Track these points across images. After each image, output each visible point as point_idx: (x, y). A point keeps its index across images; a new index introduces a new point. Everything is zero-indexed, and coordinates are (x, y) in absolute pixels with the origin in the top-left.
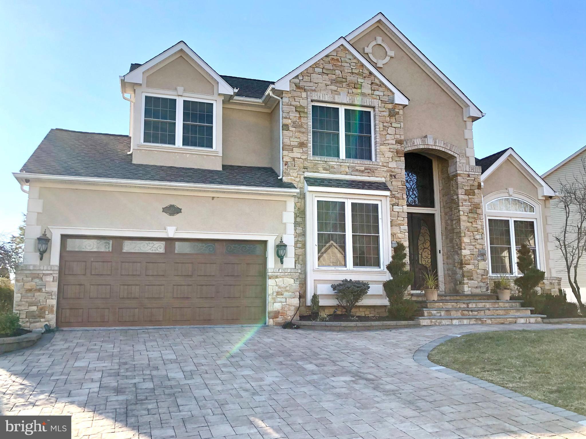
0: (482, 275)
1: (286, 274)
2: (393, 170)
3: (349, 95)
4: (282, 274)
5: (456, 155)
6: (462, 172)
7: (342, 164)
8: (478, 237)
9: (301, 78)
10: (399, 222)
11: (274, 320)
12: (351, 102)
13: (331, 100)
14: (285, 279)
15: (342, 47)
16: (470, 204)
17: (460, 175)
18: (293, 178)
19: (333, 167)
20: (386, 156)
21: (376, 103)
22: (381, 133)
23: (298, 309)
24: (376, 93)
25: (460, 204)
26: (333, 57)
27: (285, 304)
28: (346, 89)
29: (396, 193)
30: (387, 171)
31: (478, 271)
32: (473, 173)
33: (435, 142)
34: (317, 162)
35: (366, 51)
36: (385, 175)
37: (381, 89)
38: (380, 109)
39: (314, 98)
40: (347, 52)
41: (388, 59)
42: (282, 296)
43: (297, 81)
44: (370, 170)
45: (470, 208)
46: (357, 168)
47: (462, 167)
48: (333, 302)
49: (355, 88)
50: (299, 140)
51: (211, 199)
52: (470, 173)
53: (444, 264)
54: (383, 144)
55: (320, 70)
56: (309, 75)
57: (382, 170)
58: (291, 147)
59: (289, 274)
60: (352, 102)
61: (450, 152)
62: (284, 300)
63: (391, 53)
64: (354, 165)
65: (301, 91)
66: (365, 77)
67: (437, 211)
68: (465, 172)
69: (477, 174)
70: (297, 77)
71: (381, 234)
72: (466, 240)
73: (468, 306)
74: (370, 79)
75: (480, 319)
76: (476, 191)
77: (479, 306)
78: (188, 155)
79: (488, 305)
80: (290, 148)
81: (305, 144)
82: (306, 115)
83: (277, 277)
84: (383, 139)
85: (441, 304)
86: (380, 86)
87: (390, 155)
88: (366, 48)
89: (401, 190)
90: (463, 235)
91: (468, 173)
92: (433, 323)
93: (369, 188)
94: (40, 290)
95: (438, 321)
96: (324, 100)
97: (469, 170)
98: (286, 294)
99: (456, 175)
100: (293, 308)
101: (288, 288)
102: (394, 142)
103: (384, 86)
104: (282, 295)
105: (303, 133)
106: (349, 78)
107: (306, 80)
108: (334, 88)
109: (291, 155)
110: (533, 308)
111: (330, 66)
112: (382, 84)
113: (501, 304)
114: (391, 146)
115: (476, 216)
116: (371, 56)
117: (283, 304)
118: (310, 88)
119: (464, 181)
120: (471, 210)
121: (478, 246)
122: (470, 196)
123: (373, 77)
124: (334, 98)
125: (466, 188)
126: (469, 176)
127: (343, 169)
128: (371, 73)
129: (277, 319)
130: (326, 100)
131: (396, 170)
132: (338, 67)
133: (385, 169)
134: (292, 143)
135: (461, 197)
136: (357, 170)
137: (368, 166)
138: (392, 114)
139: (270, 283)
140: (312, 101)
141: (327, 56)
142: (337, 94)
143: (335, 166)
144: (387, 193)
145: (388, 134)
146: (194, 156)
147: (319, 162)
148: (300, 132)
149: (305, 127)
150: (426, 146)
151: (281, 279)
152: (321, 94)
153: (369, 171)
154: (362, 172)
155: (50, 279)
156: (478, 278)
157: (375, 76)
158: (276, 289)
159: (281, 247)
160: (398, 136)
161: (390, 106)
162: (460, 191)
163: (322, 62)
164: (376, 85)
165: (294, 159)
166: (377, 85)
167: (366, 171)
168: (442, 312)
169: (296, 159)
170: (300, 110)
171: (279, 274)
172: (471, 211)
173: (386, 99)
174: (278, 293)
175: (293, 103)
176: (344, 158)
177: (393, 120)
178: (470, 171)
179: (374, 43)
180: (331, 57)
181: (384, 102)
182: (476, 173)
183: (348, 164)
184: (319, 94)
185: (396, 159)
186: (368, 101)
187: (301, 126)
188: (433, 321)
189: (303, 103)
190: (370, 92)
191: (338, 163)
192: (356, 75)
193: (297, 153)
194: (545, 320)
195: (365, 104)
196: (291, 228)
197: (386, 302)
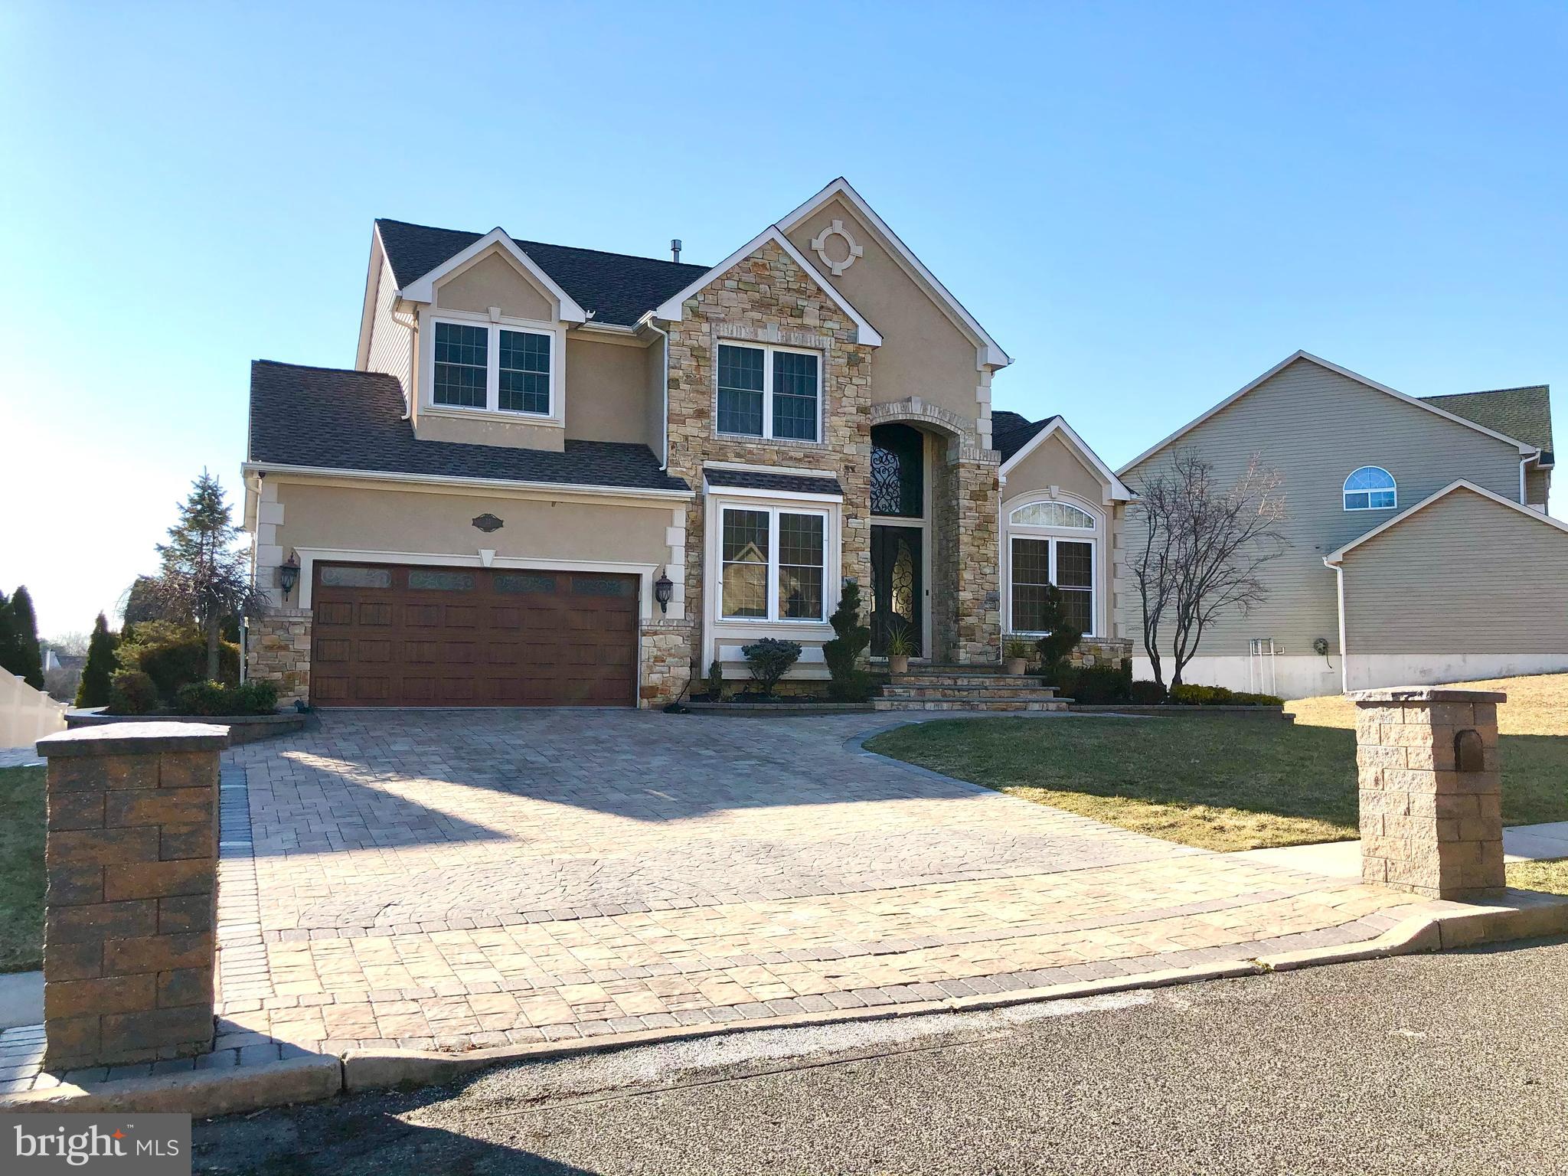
0: (990, 634)
1: (671, 628)
2: (851, 458)
3: (781, 328)
4: (663, 629)
5: (959, 432)
6: (967, 461)
7: (766, 447)
8: (987, 571)
9: (701, 298)
10: (857, 546)
11: (650, 700)
12: (784, 340)
13: (750, 336)
14: (668, 636)
15: (772, 244)
16: (978, 514)
17: (964, 465)
18: (685, 470)
19: (750, 452)
20: (841, 433)
21: (827, 342)
22: (834, 394)
23: (688, 684)
24: (829, 324)
25: (961, 515)
26: (757, 261)
27: (668, 675)
28: (776, 318)
29: (854, 497)
30: (841, 460)
31: (984, 626)
32: (987, 463)
33: (925, 410)
34: (725, 443)
35: (814, 247)
36: (837, 467)
37: (835, 317)
38: (833, 354)
39: (722, 334)
40: (780, 251)
41: (851, 260)
42: (663, 664)
43: (694, 303)
44: (813, 457)
45: (978, 521)
46: (792, 454)
47: (968, 452)
48: (744, 674)
49: (791, 316)
50: (695, 406)
51: (551, 504)
52: (981, 462)
53: (932, 613)
54: (836, 414)
55: (734, 284)
56: (713, 292)
57: (833, 457)
58: (682, 418)
59: (676, 628)
60: (787, 339)
61: (949, 427)
62: (665, 669)
63: (857, 250)
64: (787, 449)
65: (701, 320)
66: (809, 297)
67: (925, 523)
68: (972, 462)
70: (694, 297)
71: (825, 566)
72: (967, 575)
73: (956, 682)
74: (819, 300)
75: (969, 702)
76: (990, 493)
77: (974, 683)
78: (508, 426)
79: (987, 682)
81: (705, 413)
82: (708, 363)
83: (655, 633)
84: (837, 405)
85: (913, 678)
86: (835, 312)
87: (847, 432)
88: (814, 241)
89: (863, 492)
90: (962, 566)
91: (977, 462)
92: (894, 707)
93: (810, 490)
94: (285, 648)
95: (904, 703)
96: (739, 337)
97: (980, 457)
98: (669, 660)
99: (958, 466)
100: (680, 683)
101: (673, 651)
102: (854, 410)
103: (841, 313)
104: (664, 661)
105: (703, 393)
106: (782, 299)
107: (711, 302)
108: (757, 315)
109: (683, 430)
110: (1059, 688)
111: (750, 278)
112: (838, 310)
113: (1009, 681)
114: (849, 418)
115: (986, 536)
116: (822, 255)
117: (665, 675)
118: (716, 315)
119: (969, 475)
120: (979, 525)
121: (987, 586)
122: (978, 502)
123: (823, 297)
124: (756, 333)
125: (973, 488)
126: (979, 467)
127: (767, 456)
128: (820, 289)
129: (655, 700)
130: (743, 336)
131: (856, 458)
132: (764, 278)
133: (838, 456)
134: (684, 411)
135: (963, 503)
136: (791, 458)
137: (809, 450)
138: (854, 361)
139: (645, 642)
140: (719, 338)
141: (746, 259)
142: (761, 327)
143: (755, 451)
144: (839, 499)
145: (845, 396)
146: (519, 427)
147: (729, 443)
148: (698, 392)
149: (706, 383)
150: (908, 415)
151: (661, 636)
152: (735, 326)
153: (811, 459)
154: (800, 460)
155: (299, 630)
156: (983, 637)
157: (827, 295)
158: (656, 652)
159: (663, 586)
160: (862, 400)
161: (851, 348)
162: (962, 493)
163: (737, 270)
164: (829, 310)
165: (686, 438)
167: (806, 460)
168: (911, 691)
169: (690, 438)
170: (698, 354)
171: (659, 628)
172: (979, 528)
173: (843, 335)
174: (659, 659)
175: (688, 342)
176: (770, 437)
177: (854, 372)
178: (982, 458)
179: (828, 231)
180: (753, 261)
181: (841, 341)
182: (991, 463)
183: (776, 448)
184: (730, 325)
185: (857, 440)
186: (812, 339)
187: (700, 381)
188: (896, 703)
189: (704, 341)
190: (817, 323)
192: (795, 293)
193: (692, 428)
194: (1073, 707)
196: (679, 555)
197: (826, 674)
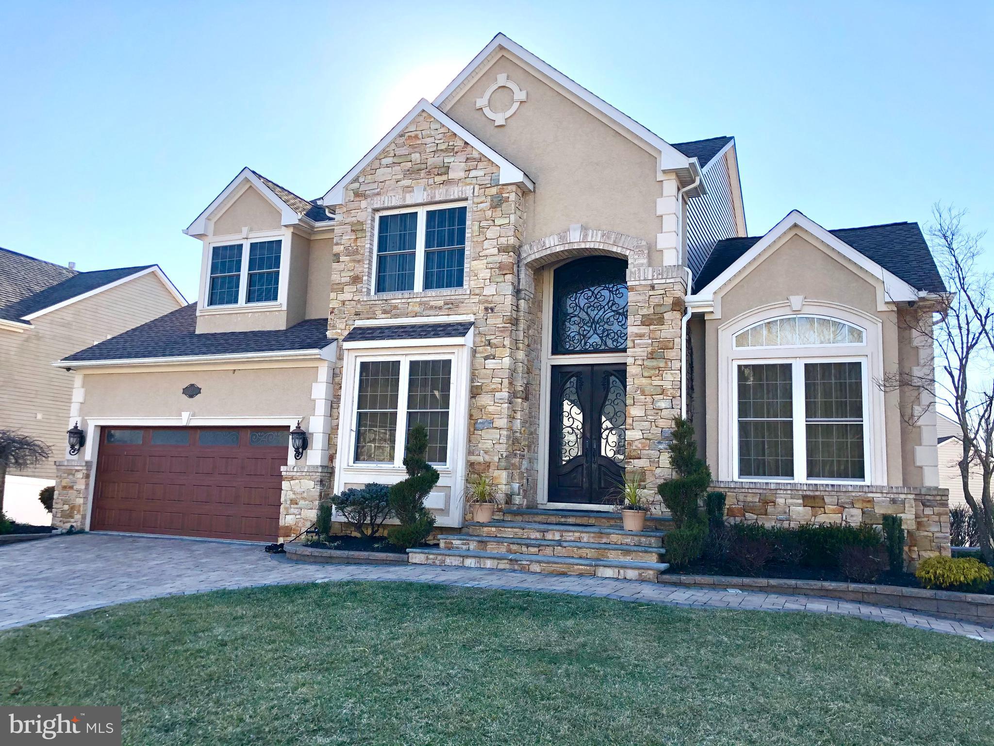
0: (666, 479)
1: (304, 474)
2: (490, 299)
3: (428, 188)
4: (298, 474)
5: (627, 253)
6: (637, 283)
7: (410, 300)
8: (662, 405)
9: (361, 180)
10: (494, 386)
11: (285, 539)
12: (429, 200)
13: (399, 203)
14: (302, 481)
15: (423, 115)
16: (650, 341)
17: (633, 288)
18: (339, 331)
19: (396, 307)
20: (481, 276)
22: (475, 240)
23: (315, 524)
24: (473, 173)
25: (630, 344)
26: (410, 134)
28: (424, 180)
29: (492, 337)
30: (480, 302)
32: (663, 281)
33: (586, 236)
36: (475, 309)
37: (479, 165)
38: (476, 200)
39: (376, 206)
40: (429, 120)
41: (515, 106)
42: (296, 506)
44: (452, 304)
45: (650, 349)
46: (432, 303)
47: (637, 272)
49: (438, 174)
50: (352, 274)
51: (232, 372)
52: (655, 282)
54: (477, 258)
55: (389, 160)
56: (373, 171)
57: (473, 301)
58: (341, 286)
59: (308, 474)
60: (431, 198)
61: (614, 249)
62: (298, 511)
63: (520, 95)
64: (427, 299)
65: (361, 198)
66: (457, 153)
68: (643, 283)
69: (672, 280)
70: (356, 180)
71: (451, 410)
72: (636, 411)
74: (465, 153)
76: (668, 315)
80: (339, 288)
81: (360, 278)
82: (364, 235)
83: (292, 478)
84: (478, 250)
86: (480, 160)
87: (486, 274)
88: (478, 100)
89: (501, 331)
90: (629, 402)
91: (649, 282)
92: (430, 562)
95: (439, 557)
96: (390, 205)
97: (653, 276)
98: (302, 503)
99: (629, 290)
101: (305, 495)
102: (495, 251)
103: (486, 160)
104: (297, 504)
105: (359, 261)
106: (430, 161)
107: (369, 181)
108: (406, 182)
109: (341, 297)
111: (404, 150)
112: (482, 158)
114: (490, 259)
115: (662, 364)
117: (298, 517)
118: (373, 191)
119: (640, 298)
120: (652, 353)
121: (662, 423)
122: (652, 327)
123: (469, 149)
124: (404, 199)
125: (645, 311)
126: (653, 287)
128: (466, 145)
129: (289, 539)
130: (393, 204)
131: (496, 298)
132: (416, 148)
133: (476, 299)
134: (344, 280)
135: (631, 330)
136: (432, 307)
137: (448, 298)
138: (498, 202)
139: (285, 485)
140: (379, 210)
141: (399, 135)
142: (410, 192)
143: (405, 305)
145: (486, 239)
146: (257, 315)
147: (377, 302)
148: (354, 261)
149: (362, 251)
150: (567, 245)
151: (297, 481)
152: (387, 198)
153: (450, 306)
154: (440, 308)
155: (79, 475)
156: (655, 484)
157: (473, 148)
161: (494, 191)
162: (631, 320)
163: (393, 146)
165: (343, 303)
166: (474, 159)
167: (447, 307)
169: (346, 302)
170: (357, 229)
171: (294, 474)
172: (652, 356)
173: (487, 180)
174: (294, 502)
175: (349, 220)
176: (421, 290)
177: (498, 212)
178: (655, 277)
179: (493, 87)
180: (407, 135)
181: (483, 186)
182: (668, 281)
183: (418, 300)
184: (383, 198)
185: (498, 280)
186: (455, 192)
187: (356, 252)
188: (431, 556)
190: (462, 174)
191: (403, 301)
192: (442, 153)
193: (348, 293)
195: (452, 197)
